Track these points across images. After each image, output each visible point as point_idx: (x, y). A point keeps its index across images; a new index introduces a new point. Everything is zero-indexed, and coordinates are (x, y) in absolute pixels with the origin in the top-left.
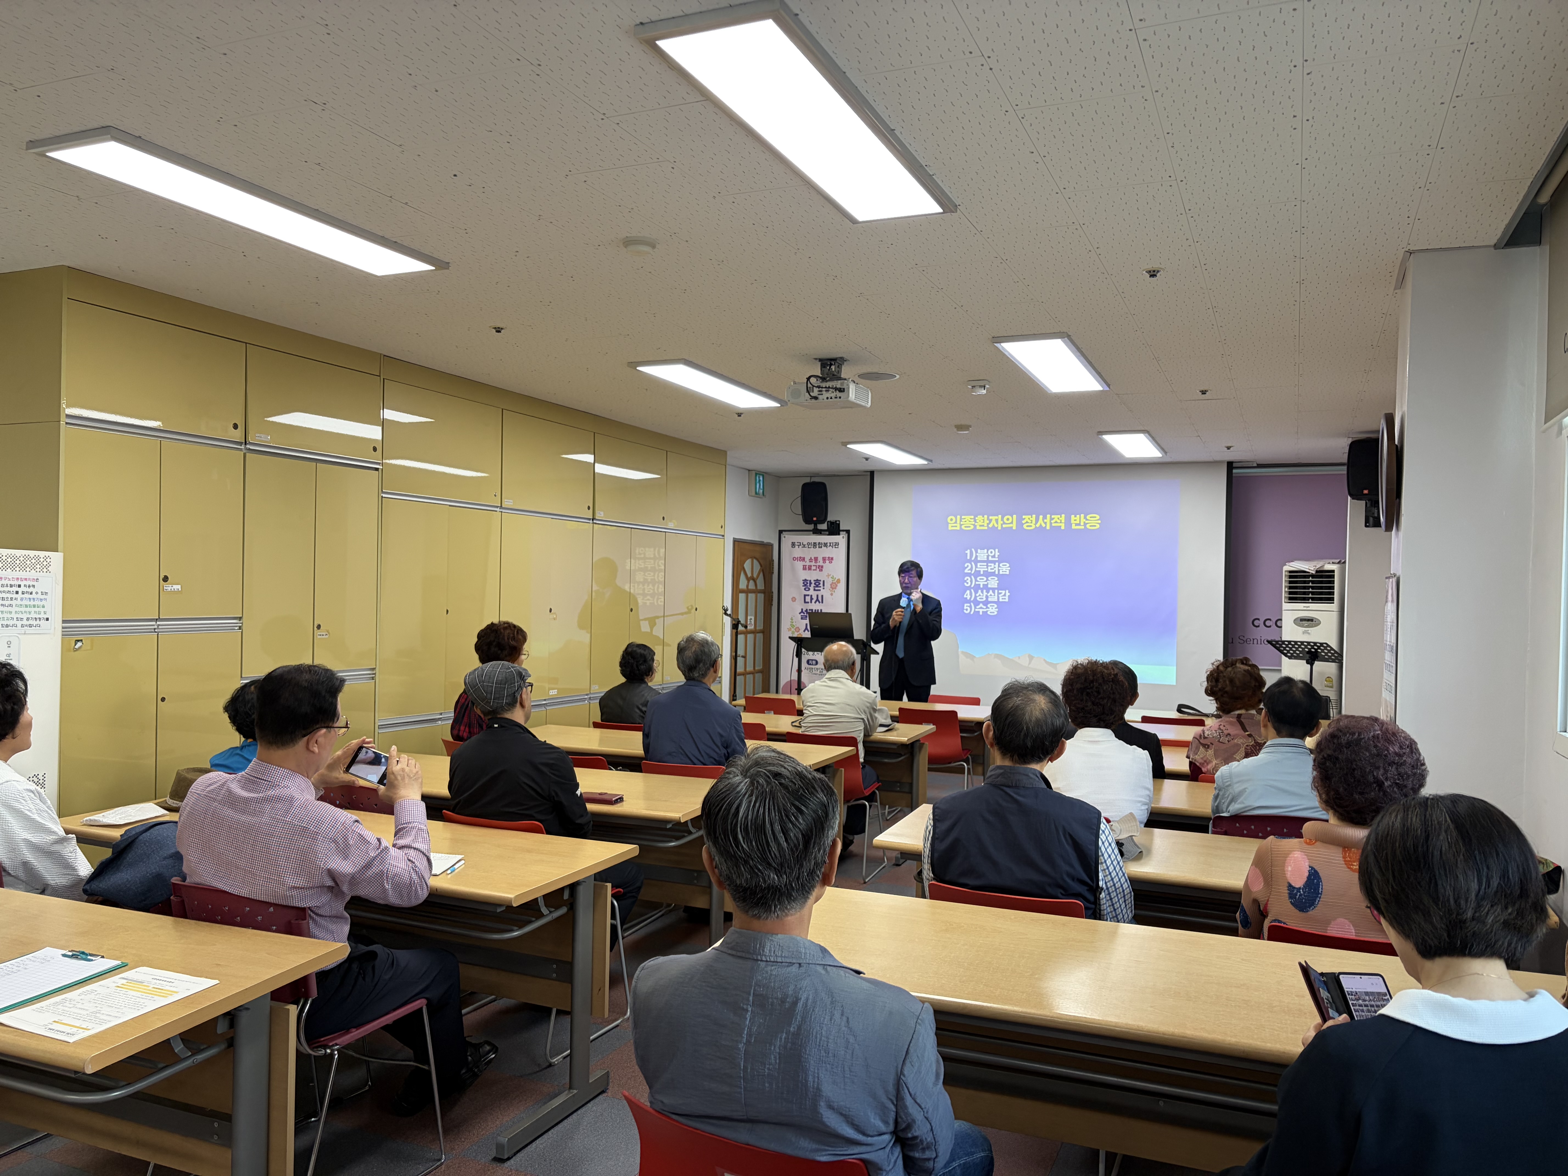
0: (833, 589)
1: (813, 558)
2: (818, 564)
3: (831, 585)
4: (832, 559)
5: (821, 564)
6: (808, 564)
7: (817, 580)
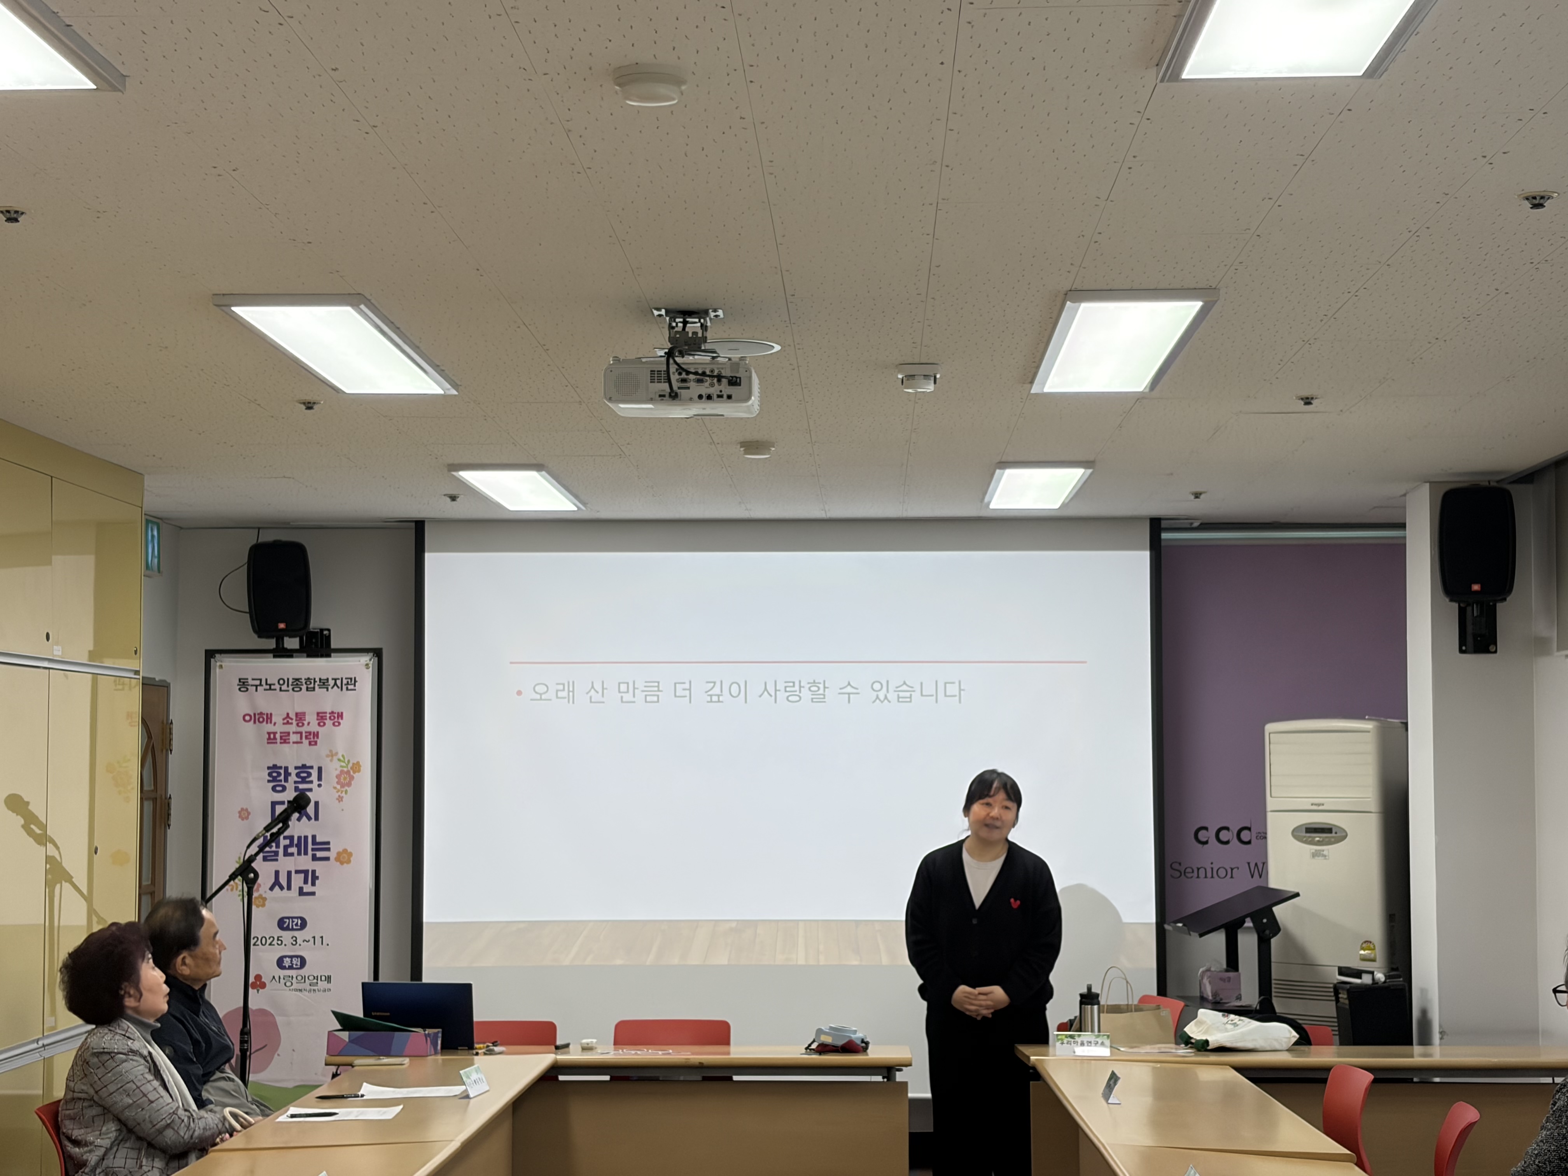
0: (343, 786)
1: (293, 716)
2: (303, 729)
3: (338, 777)
4: (340, 715)
5: (314, 727)
6: (279, 728)
7: (304, 766)
